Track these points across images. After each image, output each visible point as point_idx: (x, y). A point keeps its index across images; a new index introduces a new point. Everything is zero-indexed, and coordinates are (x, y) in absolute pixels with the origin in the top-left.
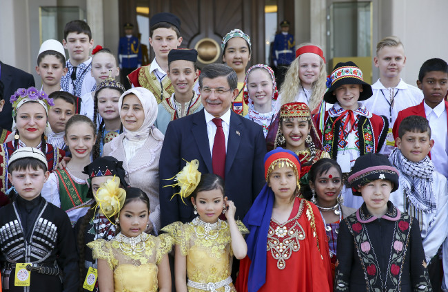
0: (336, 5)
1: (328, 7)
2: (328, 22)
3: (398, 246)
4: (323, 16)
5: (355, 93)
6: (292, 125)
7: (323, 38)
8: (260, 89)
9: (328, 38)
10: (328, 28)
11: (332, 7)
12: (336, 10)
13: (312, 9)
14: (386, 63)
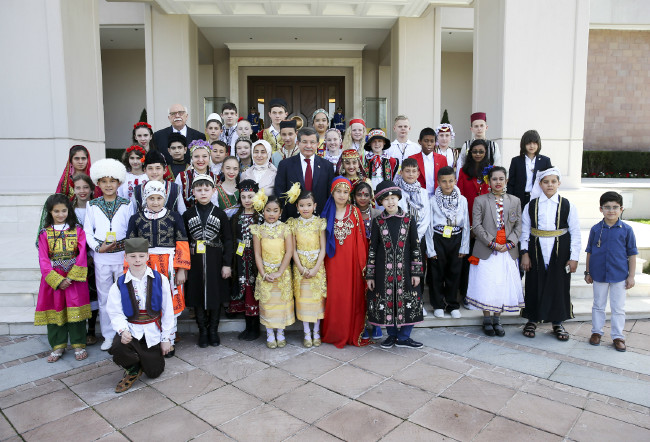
0: (367, 99)
1: (363, 100)
2: (363, 108)
3: (403, 231)
4: (361, 105)
5: (381, 144)
6: (349, 163)
8: (333, 142)
10: (363, 112)
12: (368, 102)
13: (355, 101)
14: (399, 129)
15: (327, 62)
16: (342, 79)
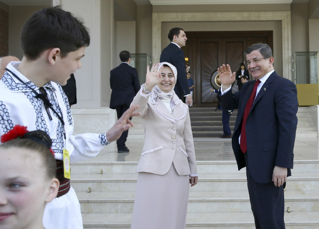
0: (297, 54)
1: (293, 55)
2: (293, 64)
4: (290, 60)
7: (290, 73)
9: (293, 73)
10: (293, 67)
11: (295, 55)
12: (297, 57)
13: (283, 56)
15: (254, 16)
16: (271, 33)
